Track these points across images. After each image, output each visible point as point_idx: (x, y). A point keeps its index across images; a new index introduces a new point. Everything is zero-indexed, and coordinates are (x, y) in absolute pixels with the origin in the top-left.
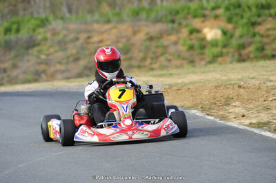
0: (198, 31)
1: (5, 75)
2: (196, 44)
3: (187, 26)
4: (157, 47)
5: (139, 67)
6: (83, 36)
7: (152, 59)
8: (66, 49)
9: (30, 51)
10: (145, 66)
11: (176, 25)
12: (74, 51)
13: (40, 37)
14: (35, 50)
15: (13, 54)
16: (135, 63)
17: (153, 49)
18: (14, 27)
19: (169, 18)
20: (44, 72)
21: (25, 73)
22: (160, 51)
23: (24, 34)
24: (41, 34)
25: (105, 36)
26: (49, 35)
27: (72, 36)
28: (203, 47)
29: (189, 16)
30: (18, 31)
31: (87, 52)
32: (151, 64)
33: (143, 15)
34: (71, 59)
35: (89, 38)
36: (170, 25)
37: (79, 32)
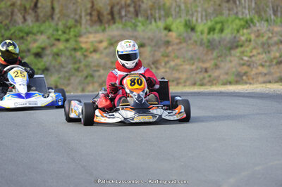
1: (206, 75)
8: (269, 52)
9: (233, 52)
12: (278, 55)
13: (243, 38)
14: (237, 52)
15: (215, 54)
18: (218, 26)
20: (245, 74)
21: (227, 74)
23: (227, 34)
24: (244, 35)
26: (253, 37)
27: (276, 39)
30: (222, 30)
34: (275, 62)
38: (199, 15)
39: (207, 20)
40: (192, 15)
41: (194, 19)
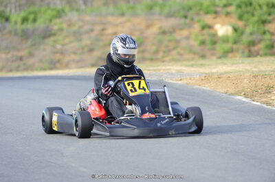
0: (210, 27)
1: (21, 63)
2: (208, 39)
3: (199, 21)
4: (170, 41)
5: (152, 60)
6: (98, 28)
7: (164, 52)
8: (80, 40)
9: (47, 41)
10: (157, 60)
11: (188, 21)
12: (88, 42)
13: (56, 28)
14: (50, 41)
15: (29, 42)
16: (147, 55)
17: (165, 43)
18: (31, 17)
19: (182, 13)
20: (59, 61)
21: (41, 61)
22: (172, 45)
23: (41, 24)
24: (56, 25)
25: (119, 29)
26: (65, 26)
27: (87, 28)
28: (214, 43)
29: (202, 13)
30: (35, 20)
31: (101, 44)
32: (163, 57)
33: (157, 9)
34: (86, 49)
35: (103, 30)
36: (183, 21)
37: (94, 24)
38: (13, 6)
39: (20, 10)
40: (6, 6)
41: (8, 10)
